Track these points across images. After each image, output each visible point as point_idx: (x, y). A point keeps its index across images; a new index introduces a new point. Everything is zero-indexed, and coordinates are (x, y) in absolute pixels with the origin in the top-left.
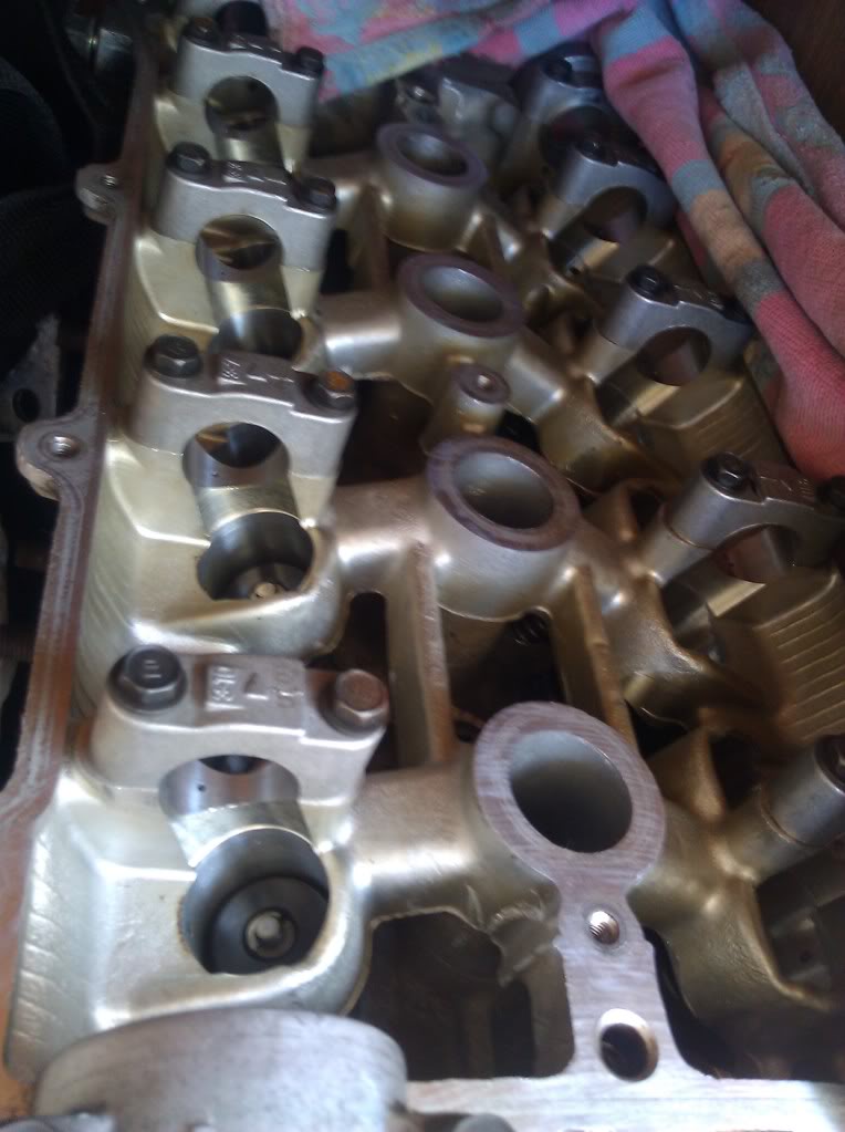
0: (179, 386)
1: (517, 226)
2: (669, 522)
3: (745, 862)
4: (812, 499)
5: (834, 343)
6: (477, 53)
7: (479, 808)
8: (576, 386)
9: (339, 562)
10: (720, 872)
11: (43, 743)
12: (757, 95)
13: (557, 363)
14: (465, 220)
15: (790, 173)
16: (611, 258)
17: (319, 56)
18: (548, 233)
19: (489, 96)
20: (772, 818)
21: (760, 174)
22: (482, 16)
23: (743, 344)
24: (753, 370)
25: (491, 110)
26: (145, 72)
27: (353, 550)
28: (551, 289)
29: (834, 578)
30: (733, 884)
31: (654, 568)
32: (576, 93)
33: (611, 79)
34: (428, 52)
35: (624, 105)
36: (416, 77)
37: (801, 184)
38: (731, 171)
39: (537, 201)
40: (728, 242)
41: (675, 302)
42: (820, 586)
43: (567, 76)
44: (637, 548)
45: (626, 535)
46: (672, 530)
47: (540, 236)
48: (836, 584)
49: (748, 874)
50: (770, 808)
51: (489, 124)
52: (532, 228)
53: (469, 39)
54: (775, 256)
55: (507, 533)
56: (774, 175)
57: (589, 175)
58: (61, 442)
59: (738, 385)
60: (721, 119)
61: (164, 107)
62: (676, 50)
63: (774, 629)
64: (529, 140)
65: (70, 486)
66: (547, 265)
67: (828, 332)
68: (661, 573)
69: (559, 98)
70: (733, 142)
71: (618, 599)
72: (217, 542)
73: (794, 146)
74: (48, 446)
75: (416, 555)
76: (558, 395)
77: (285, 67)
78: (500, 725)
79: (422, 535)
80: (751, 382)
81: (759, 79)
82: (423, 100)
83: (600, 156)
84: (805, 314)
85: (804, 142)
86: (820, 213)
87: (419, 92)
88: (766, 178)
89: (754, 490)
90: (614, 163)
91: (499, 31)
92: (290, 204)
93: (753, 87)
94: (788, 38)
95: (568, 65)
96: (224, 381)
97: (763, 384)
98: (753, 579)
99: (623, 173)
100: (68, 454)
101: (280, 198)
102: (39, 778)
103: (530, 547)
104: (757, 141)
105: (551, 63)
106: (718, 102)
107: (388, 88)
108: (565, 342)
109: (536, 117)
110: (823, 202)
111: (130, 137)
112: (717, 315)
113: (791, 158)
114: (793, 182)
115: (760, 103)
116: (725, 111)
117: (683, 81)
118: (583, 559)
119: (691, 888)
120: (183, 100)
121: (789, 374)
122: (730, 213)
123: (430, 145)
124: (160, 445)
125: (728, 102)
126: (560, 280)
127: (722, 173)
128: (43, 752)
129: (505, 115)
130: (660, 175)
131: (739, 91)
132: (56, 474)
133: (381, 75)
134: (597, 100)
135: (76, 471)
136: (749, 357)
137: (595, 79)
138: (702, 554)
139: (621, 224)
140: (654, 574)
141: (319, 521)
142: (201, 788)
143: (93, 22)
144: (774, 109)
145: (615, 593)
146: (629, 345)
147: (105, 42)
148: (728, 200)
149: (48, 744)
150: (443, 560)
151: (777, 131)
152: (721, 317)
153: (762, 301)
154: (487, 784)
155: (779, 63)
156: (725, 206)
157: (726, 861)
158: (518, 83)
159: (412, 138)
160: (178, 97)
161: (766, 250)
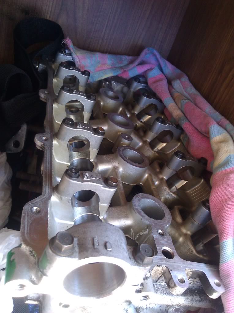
0: (69, 127)
1: (129, 111)
2: (167, 166)
3: (188, 230)
4: (197, 161)
5: (200, 130)
6: (120, 76)
7: (134, 210)
8: (145, 142)
9: (98, 170)
10: (183, 233)
11: (48, 188)
12: (181, 85)
13: (141, 138)
14: (119, 109)
15: (188, 99)
16: (150, 119)
17: (89, 72)
18: (136, 113)
19: (122, 85)
20: (193, 219)
21: (183, 100)
22: (121, 68)
23: (180, 135)
24: (182, 140)
25: (122, 88)
26: (50, 74)
27: (102, 167)
28: (137, 124)
29: (202, 181)
30: (186, 235)
31: (165, 176)
32: (141, 85)
33: (149, 82)
34: (109, 75)
35: (152, 87)
36: (106, 80)
37: (191, 101)
38: (176, 100)
39: (133, 107)
40: (176, 113)
41: (166, 124)
42: (199, 182)
43: (139, 81)
44: (161, 172)
45: (158, 170)
46: (168, 167)
47: (134, 113)
48: (203, 182)
49: (189, 233)
50: (193, 217)
51: (122, 91)
52: (133, 112)
53: (118, 73)
54: (186, 115)
55: (135, 164)
56: (186, 100)
57: (145, 101)
58: (44, 138)
59: (179, 144)
60: (173, 90)
61: (54, 80)
62: (163, 76)
63: (190, 192)
64: (131, 95)
65: (47, 145)
66: (136, 119)
67: (199, 128)
68: (166, 177)
69: (137, 86)
70: (176, 94)
71: (157, 183)
72: (72, 164)
73: (190, 95)
74: (42, 138)
75: (115, 169)
76: (141, 144)
77: (81, 74)
78: (137, 196)
79: (116, 164)
80: (182, 143)
81: (181, 82)
82: (108, 84)
83: (147, 97)
84: (193, 126)
85: (192, 94)
86: (195, 107)
87: (107, 83)
88: (184, 100)
89: (185, 158)
90: (151, 99)
91: (125, 71)
92: (86, 98)
93: (180, 84)
94: (187, 75)
95: (140, 79)
96: (78, 127)
97: (185, 143)
98: (185, 180)
99: (153, 101)
100: (46, 140)
101: (84, 97)
102: (48, 193)
103: (139, 167)
104: (181, 94)
105: (136, 78)
106: (173, 87)
107: (100, 82)
108: (142, 134)
109: (132, 90)
110: (196, 105)
111: (49, 85)
112: (174, 127)
113: (189, 97)
114: (190, 101)
115: (182, 87)
116: (174, 88)
117: (165, 82)
118: (150, 173)
119: (177, 235)
120: (59, 79)
121: (191, 138)
122: (176, 107)
123: (111, 93)
124: (64, 140)
125: (175, 87)
126: (139, 123)
127: (174, 100)
128: (49, 190)
129: (125, 89)
130: (161, 101)
131: (177, 85)
132: (44, 143)
133: (99, 79)
134: (146, 87)
135: (47, 143)
136: (181, 138)
137: (146, 82)
138: (175, 173)
139: (152, 112)
140: (165, 177)
141: (94, 160)
142: (77, 204)
143: (38, 63)
144: (184, 87)
145: (156, 181)
146: (156, 133)
147: (40, 67)
148: (176, 105)
149: (49, 188)
150: (121, 170)
151: (186, 92)
152: (175, 128)
153: (184, 124)
154: (135, 206)
155: (185, 79)
156: (175, 106)
157: (184, 231)
158: (128, 83)
159: (107, 92)
160: (57, 78)
161: (185, 115)
